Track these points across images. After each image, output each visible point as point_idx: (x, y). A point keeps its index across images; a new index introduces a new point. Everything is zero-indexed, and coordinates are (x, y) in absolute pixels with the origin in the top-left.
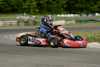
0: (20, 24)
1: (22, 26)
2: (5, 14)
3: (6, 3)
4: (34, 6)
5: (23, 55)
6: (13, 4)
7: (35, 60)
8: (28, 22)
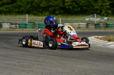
0: (89, 26)
1: (92, 29)
2: (73, 15)
3: (75, 3)
4: (107, 7)
5: (93, 61)
6: (82, 5)
7: (107, 68)
8: (99, 24)
